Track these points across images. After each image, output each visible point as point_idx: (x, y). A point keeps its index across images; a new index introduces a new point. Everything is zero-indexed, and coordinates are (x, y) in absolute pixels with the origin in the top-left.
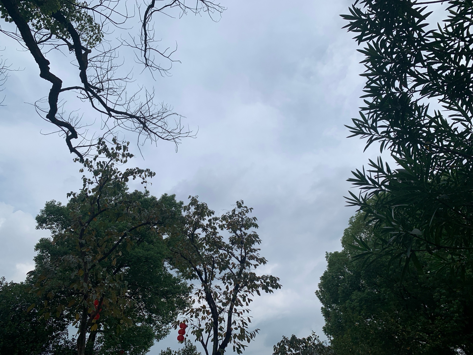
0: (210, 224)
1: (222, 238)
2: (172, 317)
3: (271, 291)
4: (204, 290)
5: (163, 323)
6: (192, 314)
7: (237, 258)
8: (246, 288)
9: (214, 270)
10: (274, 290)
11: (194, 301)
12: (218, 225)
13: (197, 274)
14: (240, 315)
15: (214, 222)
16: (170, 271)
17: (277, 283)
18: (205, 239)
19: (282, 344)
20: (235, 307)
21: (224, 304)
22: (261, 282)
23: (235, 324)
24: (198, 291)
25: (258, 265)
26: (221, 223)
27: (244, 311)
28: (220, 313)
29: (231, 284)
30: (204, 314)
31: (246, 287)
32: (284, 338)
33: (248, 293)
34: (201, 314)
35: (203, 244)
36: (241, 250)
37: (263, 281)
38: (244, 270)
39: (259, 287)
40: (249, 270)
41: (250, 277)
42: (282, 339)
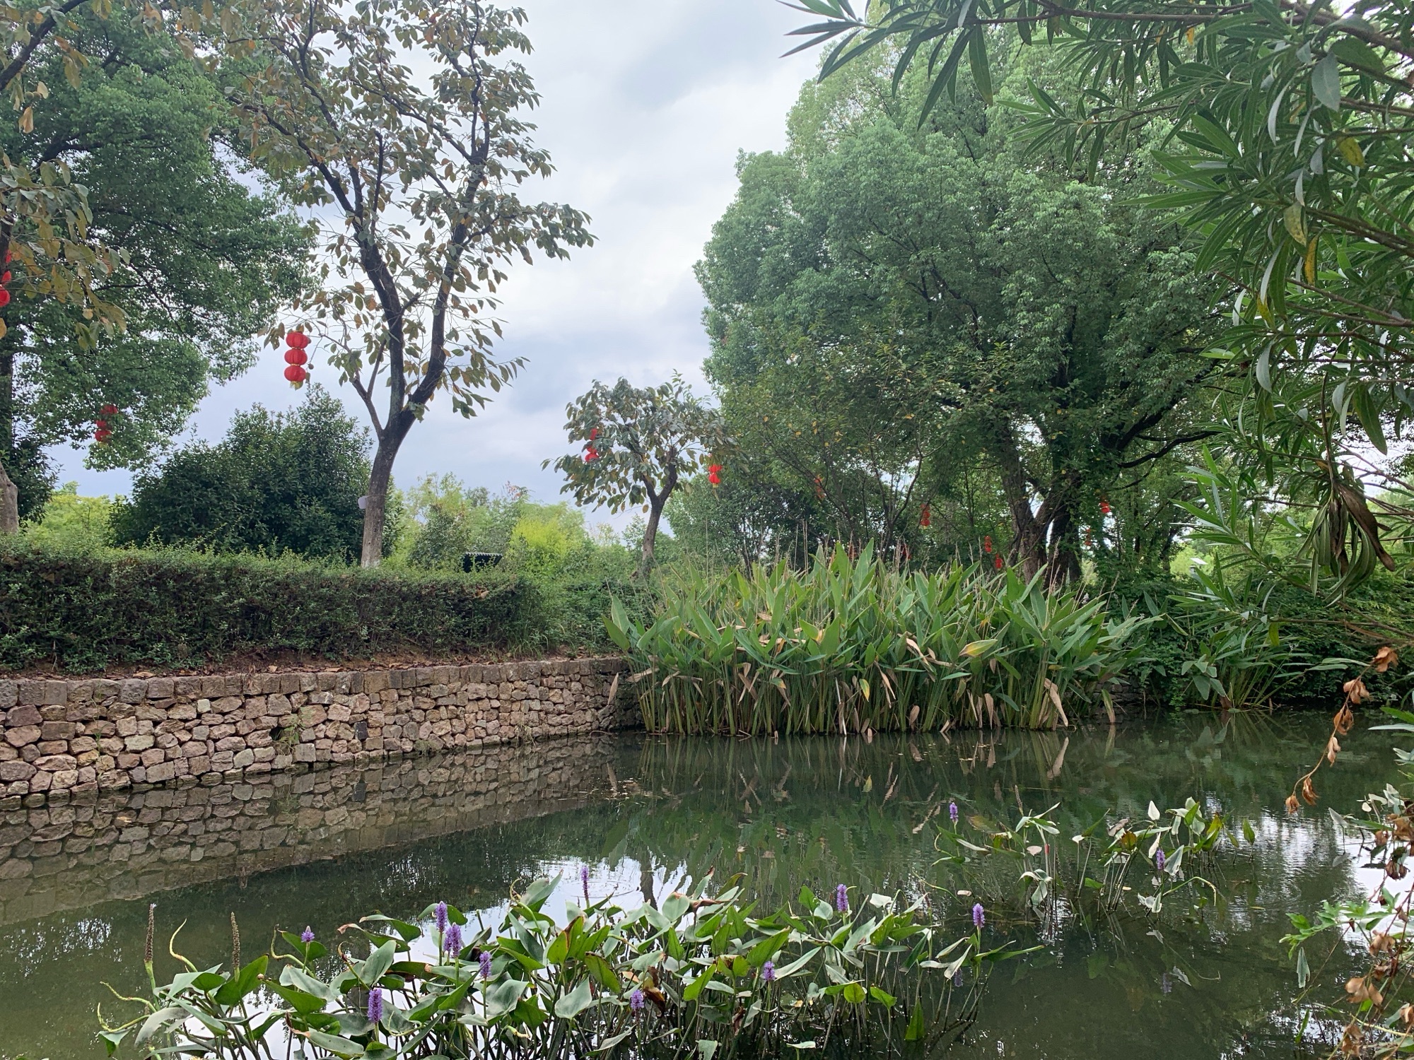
0: (366, 18)
1: (406, 73)
2: (258, 318)
3: (563, 254)
4: (356, 237)
5: (233, 333)
6: (322, 307)
7: (460, 147)
8: (487, 240)
9: (384, 176)
10: (572, 249)
11: (325, 271)
12: (392, 26)
13: (328, 188)
14: (471, 312)
15: (379, 15)
16: (236, 177)
17: (583, 230)
18: (347, 74)
19: (589, 400)
20: (453, 291)
21: (422, 283)
22: (536, 224)
23: (457, 339)
24: (335, 241)
25: (525, 174)
26: (402, 23)
27: (481, 303)
28: (408, 306)
29: (440, 224)
30: (360, 307)
31: (487, 235)
32: (597, 385)
33: (493, 255)
34: (351, 309)
35: (343, 90)
36: (474, 122)
37: (539, 221)
38: (481, 184)
39: (526, 239)
40: (500, 186)
41: (501, 206)
42: (589, 387)
